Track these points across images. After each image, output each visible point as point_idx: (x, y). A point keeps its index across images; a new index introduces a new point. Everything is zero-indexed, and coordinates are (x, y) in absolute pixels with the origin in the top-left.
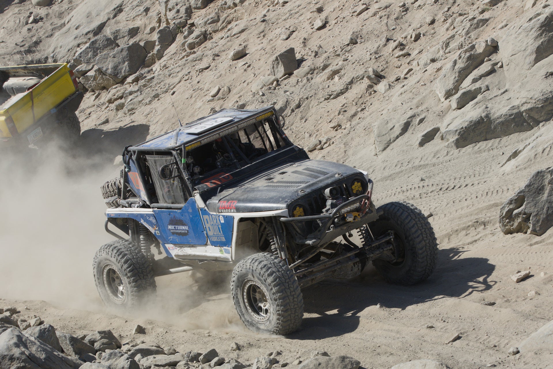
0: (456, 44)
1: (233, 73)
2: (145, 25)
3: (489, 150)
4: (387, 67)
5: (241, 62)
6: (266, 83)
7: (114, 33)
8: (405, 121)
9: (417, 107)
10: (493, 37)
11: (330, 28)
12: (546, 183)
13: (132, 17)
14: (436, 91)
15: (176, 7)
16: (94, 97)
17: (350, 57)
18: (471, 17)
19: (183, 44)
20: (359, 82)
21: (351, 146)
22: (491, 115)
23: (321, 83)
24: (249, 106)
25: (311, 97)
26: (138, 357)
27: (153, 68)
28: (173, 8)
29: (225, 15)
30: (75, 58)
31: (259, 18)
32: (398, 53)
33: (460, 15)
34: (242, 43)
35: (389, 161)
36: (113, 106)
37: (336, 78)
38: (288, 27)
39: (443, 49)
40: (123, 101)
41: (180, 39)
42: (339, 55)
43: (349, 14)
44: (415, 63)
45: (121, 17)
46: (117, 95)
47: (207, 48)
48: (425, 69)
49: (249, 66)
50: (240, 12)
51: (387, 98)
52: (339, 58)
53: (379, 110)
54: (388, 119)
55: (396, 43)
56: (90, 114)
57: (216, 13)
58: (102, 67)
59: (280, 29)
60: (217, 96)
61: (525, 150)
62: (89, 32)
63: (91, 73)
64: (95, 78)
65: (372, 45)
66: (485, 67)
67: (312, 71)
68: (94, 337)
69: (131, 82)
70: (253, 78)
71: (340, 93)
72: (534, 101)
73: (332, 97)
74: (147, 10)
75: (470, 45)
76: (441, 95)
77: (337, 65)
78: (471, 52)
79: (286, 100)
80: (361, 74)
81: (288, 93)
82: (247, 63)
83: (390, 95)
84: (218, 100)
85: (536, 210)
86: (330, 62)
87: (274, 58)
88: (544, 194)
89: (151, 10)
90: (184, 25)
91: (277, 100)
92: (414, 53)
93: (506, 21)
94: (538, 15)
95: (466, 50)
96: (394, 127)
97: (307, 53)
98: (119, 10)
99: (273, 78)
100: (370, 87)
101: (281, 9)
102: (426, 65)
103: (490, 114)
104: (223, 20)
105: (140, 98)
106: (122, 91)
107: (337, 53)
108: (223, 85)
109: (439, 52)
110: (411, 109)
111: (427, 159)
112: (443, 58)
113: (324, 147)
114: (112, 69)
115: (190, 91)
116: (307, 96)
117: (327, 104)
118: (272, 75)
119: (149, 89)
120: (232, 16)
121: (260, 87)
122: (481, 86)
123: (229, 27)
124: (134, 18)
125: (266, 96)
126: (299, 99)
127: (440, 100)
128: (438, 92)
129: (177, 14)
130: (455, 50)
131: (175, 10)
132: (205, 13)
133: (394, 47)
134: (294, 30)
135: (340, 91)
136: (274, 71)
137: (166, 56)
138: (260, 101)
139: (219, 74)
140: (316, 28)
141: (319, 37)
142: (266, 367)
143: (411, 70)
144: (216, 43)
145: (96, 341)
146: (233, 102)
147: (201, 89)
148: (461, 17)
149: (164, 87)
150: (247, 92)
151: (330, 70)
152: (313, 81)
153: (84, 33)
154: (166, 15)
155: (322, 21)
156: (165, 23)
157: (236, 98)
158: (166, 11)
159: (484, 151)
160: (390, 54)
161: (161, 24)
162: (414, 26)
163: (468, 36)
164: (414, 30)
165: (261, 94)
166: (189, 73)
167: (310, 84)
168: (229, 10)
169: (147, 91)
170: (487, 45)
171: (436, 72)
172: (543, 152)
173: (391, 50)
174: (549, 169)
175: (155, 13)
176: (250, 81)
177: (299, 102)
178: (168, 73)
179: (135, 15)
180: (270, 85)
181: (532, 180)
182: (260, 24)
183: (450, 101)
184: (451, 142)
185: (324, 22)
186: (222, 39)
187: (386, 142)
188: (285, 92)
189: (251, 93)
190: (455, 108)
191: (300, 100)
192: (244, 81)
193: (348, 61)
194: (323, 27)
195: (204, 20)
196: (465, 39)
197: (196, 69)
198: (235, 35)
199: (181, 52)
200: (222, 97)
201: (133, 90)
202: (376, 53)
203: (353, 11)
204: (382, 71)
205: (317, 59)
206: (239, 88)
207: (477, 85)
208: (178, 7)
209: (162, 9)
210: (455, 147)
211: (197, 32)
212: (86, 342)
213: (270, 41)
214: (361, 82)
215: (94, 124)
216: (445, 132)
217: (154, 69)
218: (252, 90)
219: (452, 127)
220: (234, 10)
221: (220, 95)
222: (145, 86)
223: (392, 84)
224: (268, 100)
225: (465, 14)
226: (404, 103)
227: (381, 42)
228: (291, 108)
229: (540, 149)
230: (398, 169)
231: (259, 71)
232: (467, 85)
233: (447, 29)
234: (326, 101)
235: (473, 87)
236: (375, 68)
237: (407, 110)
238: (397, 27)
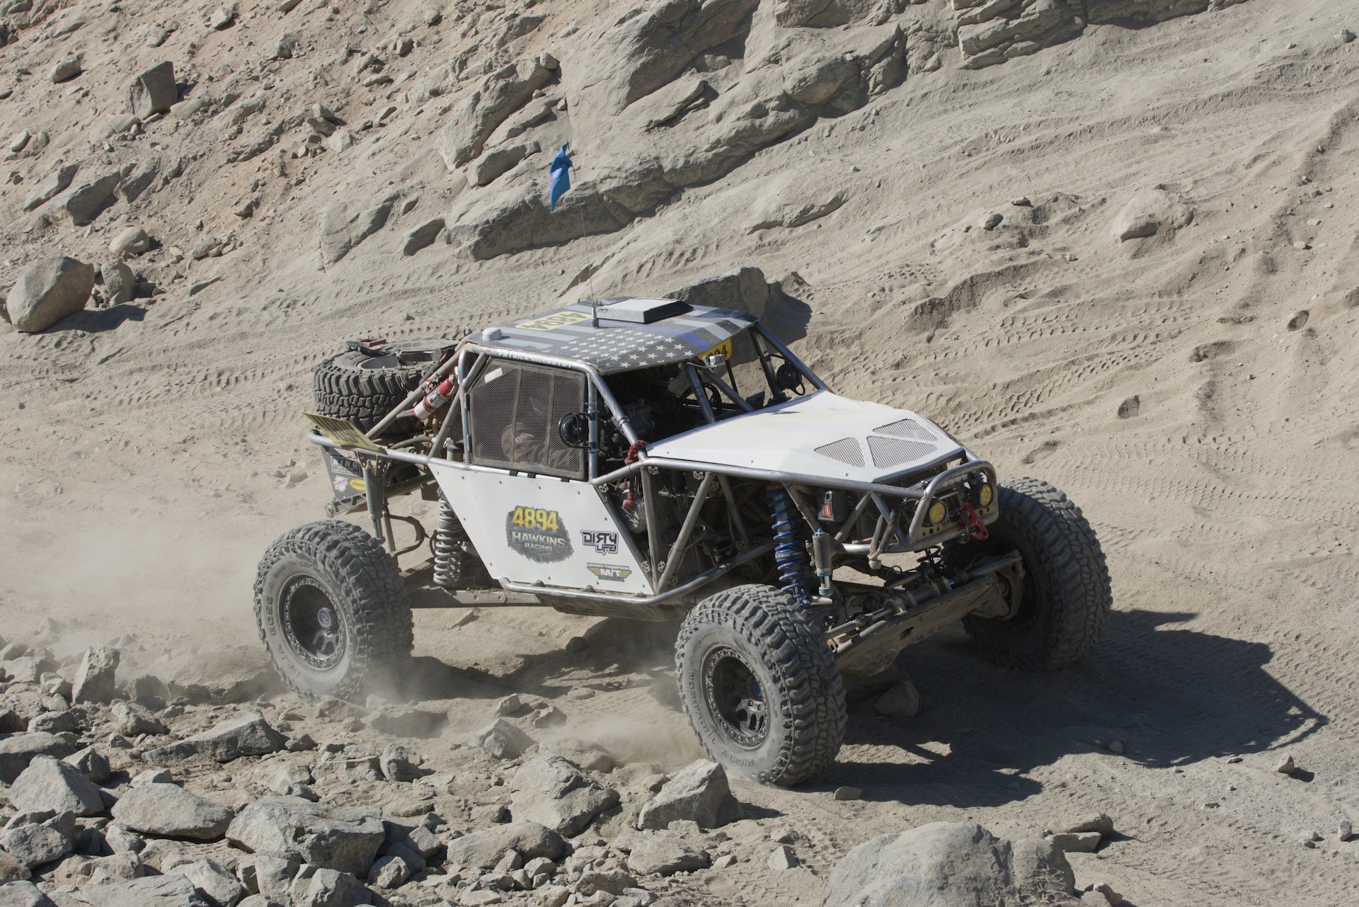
0: (479, 63)
1: (56, 106)
3: (537, 265)
4: (347, 104)
5: (71, 87)
6: (119, 126)
8: (380, 206)
9: (403, 180)
10: (550, 53)
11: (242, 26)
14: (439, 152)
17: (278, 81)
18: (508, 13)
20: (293, 131)
21: (276, 250)
22: (543, 198)
23: (222, 130)
24: (85, 170)
25: (202, 156)
31: (107, 3)
32: (369, 77)
33: (490, 8)
34: (74, 51)
35: (346, 282)
37: (251, 121)
38: (161, 22)
39: (454, 71)
42: (256, 79)
44: (400, 97)
47: (8, 57)
48: (419, 110)
49: (86, 94)
51: (346, 162)
52: (257, 84)
53: (330, 184)
54: (347, 201)
55: (366, 58)
59: (147, 25)
60: (23, 150)
61: (605, 265)
65: (320, 61)
66: (534, 108)
67: (204, 107)
70: (93, 117)
71: (257, 150)
72: (624, 175)
73: (241, 157)
75: (507, 66)
76: (449, 158)
77: (253, 96)
78: (507, 79)
79: (154, 160)
80: (298, 115)
81: (158, 148)
82: (81, 89)
83: (351, 156)
84: (26, 156)
86: (239, 92)
87: (133, 79)
91: (137, 160)
92: (400, 79)
93: (574, 21)
94: (637, 12)
95: (499, 74)
96: (358, 216)
99: (132, 117)
100: (314, 139)
102: (422, 100)
103: (540, 196)
104: (39, 6)
107: (254, 74)
108: (35, 128)
109: (446, 76)
110: (391, 183)
111: (419, 278)
112: (454, 90)
113: (225, 250)
116: (194, 155)
117: (232, 170)
118: (128, 112)
121: (106, 134)
122: (525, 143)
123: (50, 18)
125: (117, 152)
126: (178, 160)
127: (446, 168)
128: (442, 153)
130: (476, 74)
133: (362, 66)
134: (174, 28)
135: (257, 147)
136: (133, 105)
138: (105, 161)
139: (28, 109)
140: (215, 25)
141: (220, 43)
143: (392, 110)
144: (24, 48)
146: (54, 162)
148: (491, 12)
150: (80, 144)
151: (239, 105)
152: (204, 127)
155: (227, 14)
157: (59, 154)
159: (528, 267)
160: (353, 78)
162: (400, 26)
163: (503, 48)
164: (400, 35)
165: (107, 147)
167: (200, 131)
170: (538, 67)
171: (441, 114)
172: (638, 271)
173: (356, 70)
176: (86, 122)
177: (180, 165)
180: (124, 130)
182: (108, 15)
183: (465, 171)
184: (465, 248)
185: (230, 15)
186: (35, 41)
187: (342, 245)
188: (154, 145)
189: (88, 146)
190: (474, 183)
191: (181, 161)
192: (74, 122)
193: (273, 89)
194: (228, 24)
196: (497, 53)
198: (60, 34)
200: (32, 151)
204: (338, 110)
205: (215, 84)
206: (64, 136)
207: (518, 142)
210: (472, 258)
213: (126, 48)
214: (298, 130)
216: (455, 229)
218: (90, 139)
219: (468, 220)
221: (29, 147)
223: (357, 136)
224: (120, 160)
225: (498, 7)
226: (378, 172)
227: (337, 56)
228: (164, 177)
229: (634, 266)
230: (363, 297)
231: (105, 104)
232: (499, 141)
233: (464, 35)
234: (230, 165)
235: (511, 145)
236: (325, 103)
237: (384, 185)
238: (369, 28)
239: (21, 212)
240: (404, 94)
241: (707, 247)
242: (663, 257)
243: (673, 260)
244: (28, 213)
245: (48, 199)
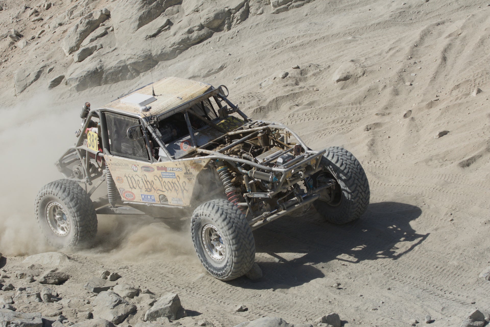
0: (78, 12)
3: (102, 94)
4: (25, 29)
8: (38, 70)
9: (48, 60)
10: (106, 8)
14: (62, 48)
20: (3, 40)
22: (104, 67)
32: (34, 18)
39: (68, 16)
44: (46, 26)
48: (54, 31)
51: (25, 52)
53: (18, 61)
54: (25, 68)
55: (32, 11)
65: (14, 12)
66: (100, 30)
72: (137, 57)
75: (89, 13)
76: (66, 51)
78: (89, 19)
80: (5, 33)
83: (27, 50)
92: (46, 19)
95: (86, 17)
96: (30, 74)
100: (12, 43)
102: (55, 27)
109: (65, 18)
110: (43, 61)
112: (68, 23)
122: (97, 45)
127: (65, 55)
128: (64, 49)
130: (77, 16)
133: (31, 14)
143: (43, 31)
159: (98, 95)
160: (27, 18)
163: (88, 6)
164: (46, 1)
170: (102, 14)
171: (63, 33)
173: (29, 15)
183: (73, 56)
184: (73, 87)
187: (23, 86)
190: (77, 61)
196: (85, 8)
202: (17, 18)
204: (21, 31)
207: (94, 44)
210: (76, 91)
214: (5, 39)
216: (69, 79)
219: (74, 76)
223: (29, 42)
226: (38, 56)
227: (21, 10)
232: (86, 44)
233: (72, 1)
235: (91, 46)
236: (16, 29)
237: (40, 62)
240: (48, 25)
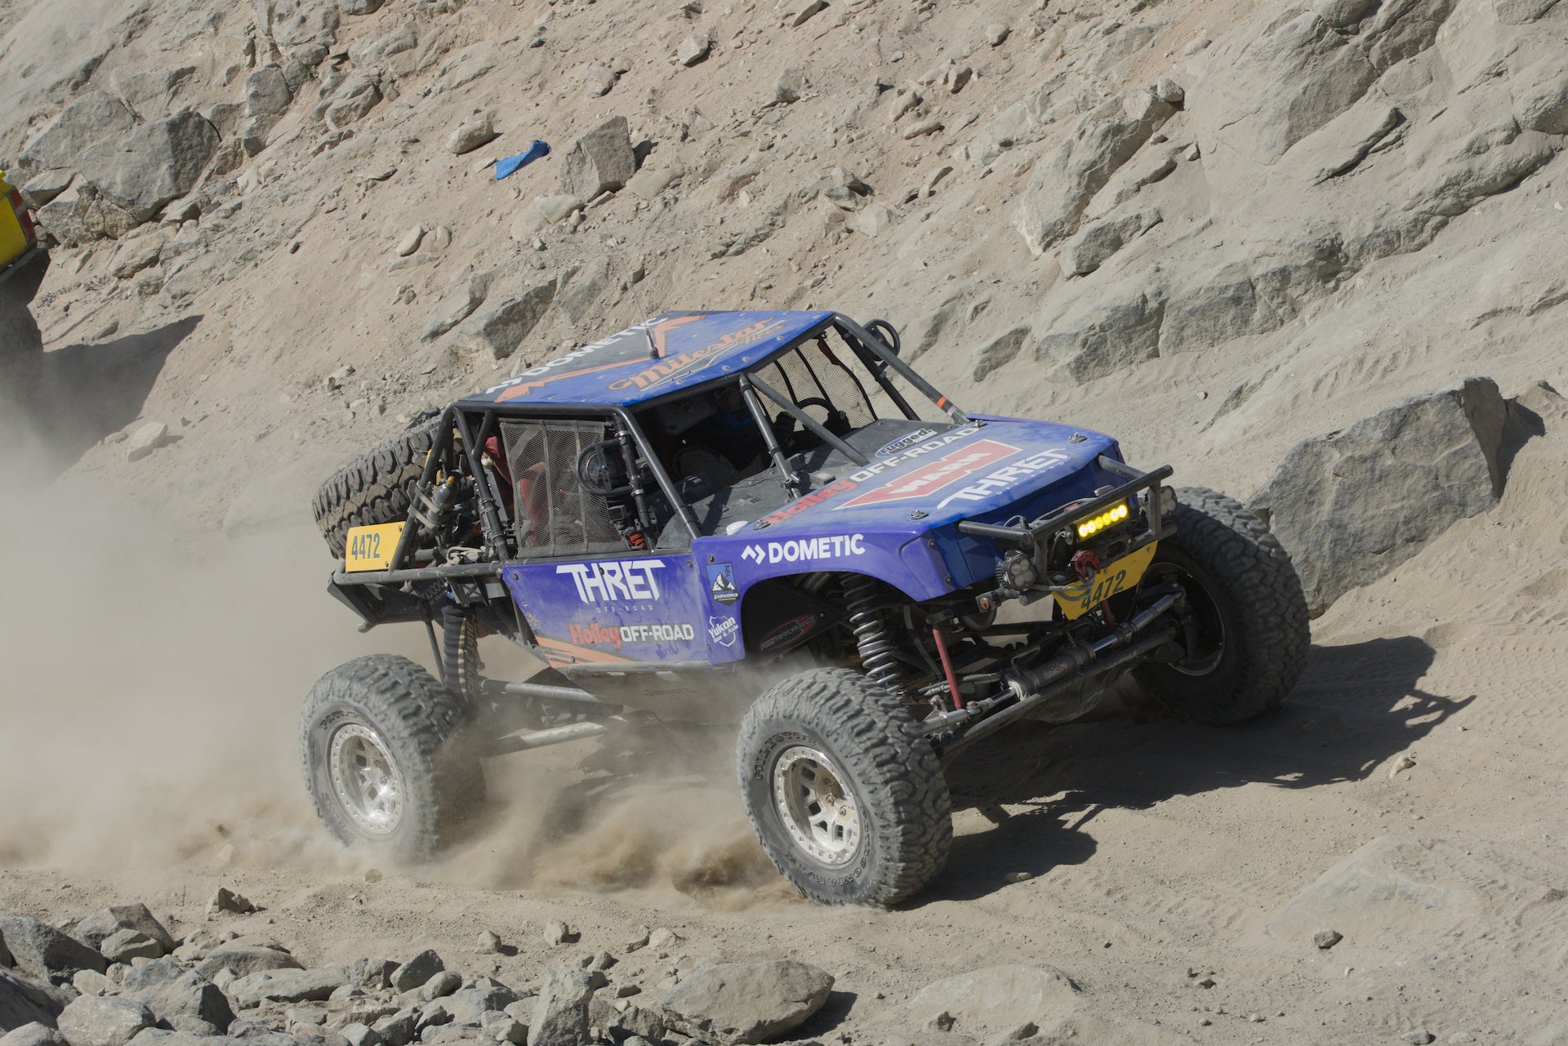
0: (1070, 98)
1: (460, 188)
2: (214, 60)
3: (1167, 388)
4: (881, 165)
5: (481, 158)
6: (551, 214)
7: (129, 85)
8: (936, 312)
9: (968, 272)
10: (1171, 78)
11: (723, 60)
12: (1329, 475)
13: (178, 41)
14: (1018, 229)
15: (297, 10)
16: (77, 262)
17: (779, 138)
18: (1109, 23)
19: (321, 112)
20: (805, 208)
22: (1171, 290)
23: (702, 212)
24: (506, 278)
25: (674, 251)
26: (222, 979)
27: (239, 180)
28: (290, 13)
29: (435, 31)
30: (22, 155)
31: (527, 37)
32: (911, 125)
33: (1080, 17)
34: (482, 107)
36: (131, 285)
37: (743, 197)
38: (606, 59)
40: (157, 270)
41: (308, 97)
42: (748, 135)
43: (773, 21)
44: (957, 153)
45: (149, 41)
46: (140, 254)
47: (386, 121)
48: (986, 169)
50: (474, 21)
51: (884, 250)
52: (749, 143)
53: (862, 284)
54: (888, 307)
55: (907, 98)
56: (66, 309)
57: (408, 26)
58: (98, 180)
59: (586, 65)
60: (416, 254)
61: (1266, 383)
62: (60, 83)
63: (69, 197)
64: (80, 210)
65: (839, 106)
66: (1149, 158)
67: (674, 181)
68: (99, 924)
69: (179, 218)
70: (514, 201)
71: (753, 239)
72: (1287, 250)
73: (732, 250)
74: (216, 20)
75: (1110, 99)
76: (1032, 239)
77: (745, 161)
78: (1111, 119)
79: (607, 260)
80: (810, 185)
81: (611, 242)
83: (891, 241)
84: (420, 263)
85: (1303, 548)
86: (723, 155)
87: (571, 144)
88: (1321, 504)
89: (228, 20)
90: (318, 58)
91: (582, 261)
92: (953, 127)
93: (1204, 31)
94: (1295, 13)
95: (1099, 112)
96: (905, 327)
97: (662, 130)
98: (141, 20)
99: (571, 200)
100: (837, 219)
101: (587, 11)
102: (988, 157)
103: (1167, 287)
104: (427, 44)
105: (205, 263)
106: (156, 244)
107: (744, 128)
108: (432, 221)
109: (1023, 119)
110: (951, 278)
112: (1035, 138)
114: (124, 183)
115: (343, 242)
116: (663, 250)
117: (719, 269)
118: (566, 192)
119: (230, 236)
120: (451, 33)
121: (534, 226)
122: (1141, 212)
123: (446, 61)
124: (182, 42)
125: (552, 251)
126: (642, 258)
127: (1029, 252)
128: (1023, 231)
129: (300, 31)
130: (1066, 114)
131: (296, 19)
132: (378, 24)
133: (900, 111)
134: (625, 68)
135: (753, 233)
136: (571, 181)
137: (274, 146)
138: (538, 265)
139: (420, 194)
140: (685, 60)
141: (693, 86)
142: (575, 996)
143: (947, 170)
144: (411, 107)
145: (104, 936)
146: (462, 269)
147: (374, 236)
148: (1082, 23)
149: (272, 230)
150: (499, 242)
151: (725, 175)
152: (679, 208)
153: (47, 87)
154: (269, 33)
155: (700, 43)
156: (268, 54)
157: (469, 258)
158: (270, 22)
159: (1155, 390)
160: (888, 128)
161: (258, 59)
162: (952, 50)
163: (1102, 75)
164: (953, 62)
165: (537, 245)
166: (338, 191)
167: (671, 215)
168: (444, 15)
169: (224, 241)
170: (1155, 101)
171: (1018, 175)
172: (1315, 390)
173: (892, 117)
174: (1336, 437)
175: (240, 28)
176: (506, 210)
177: (643, 265)
178: (281, 194)
179: (185, 36)
180: (560, 219)
181: (1290, 466)
182: (528, 53)
183: (1057, 254)
184: (1062, 367)
185: (705, 45)
186: (426, 95)
188: (604, 238)
189: (510, 243)
190: (1071, 273)
191: (645, 259)
192: (489, 210)
193: (773, 150)
194: (703, 57)
195: (375, 44)
196: (1094, 82)
197: (359, 181)
198: (460, 85)
199: (314, 133)
200: (430, 255)
201: (185, 241)
202: (850, 126)
203: (785, 13)
204: (868, 174)
205: (688, 146)
206: (476, 230)
207: (1132, 207)
208: (304, 10)
209: (260, 17)
210: (1072, 381)
211: (355, 78)
212: (77, 938)
213: (558, 100)
214: (812, 206)
215: (82, 335)
216: (1046, 339)
217: (241, 182)
218: (513, 234)
219: (1064, 326)
220: (456, 15)
221: (424, 249)
222: (216, 228)
223: (897, 212)
224: (556, 262)
225: (1092, 16)
226: (931, 263)
227: (863, 97)
228: (622, 283)
229: (1308, 382)
231: (531, 183)
232: (1104, 210)
233: (1045, 58)
234: (717, 261)
235: (1119, 216)
236: (849, 167)
237: (940, 282)
238: (907, 54)
239: (417, 344)
240: (962, 149)
241: (1413, 349)
242: (1350, 367)
243: (1364, 371)
244: (428, 345)
245: (456, 323)
